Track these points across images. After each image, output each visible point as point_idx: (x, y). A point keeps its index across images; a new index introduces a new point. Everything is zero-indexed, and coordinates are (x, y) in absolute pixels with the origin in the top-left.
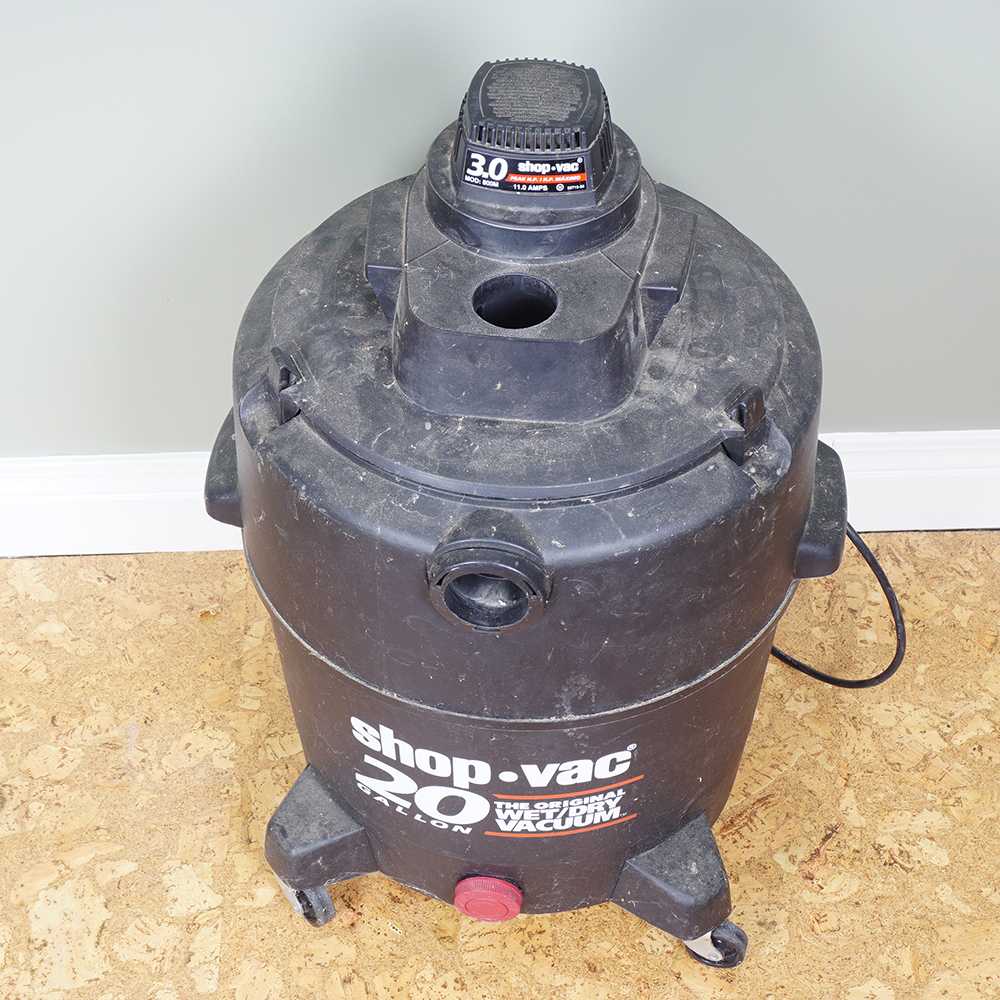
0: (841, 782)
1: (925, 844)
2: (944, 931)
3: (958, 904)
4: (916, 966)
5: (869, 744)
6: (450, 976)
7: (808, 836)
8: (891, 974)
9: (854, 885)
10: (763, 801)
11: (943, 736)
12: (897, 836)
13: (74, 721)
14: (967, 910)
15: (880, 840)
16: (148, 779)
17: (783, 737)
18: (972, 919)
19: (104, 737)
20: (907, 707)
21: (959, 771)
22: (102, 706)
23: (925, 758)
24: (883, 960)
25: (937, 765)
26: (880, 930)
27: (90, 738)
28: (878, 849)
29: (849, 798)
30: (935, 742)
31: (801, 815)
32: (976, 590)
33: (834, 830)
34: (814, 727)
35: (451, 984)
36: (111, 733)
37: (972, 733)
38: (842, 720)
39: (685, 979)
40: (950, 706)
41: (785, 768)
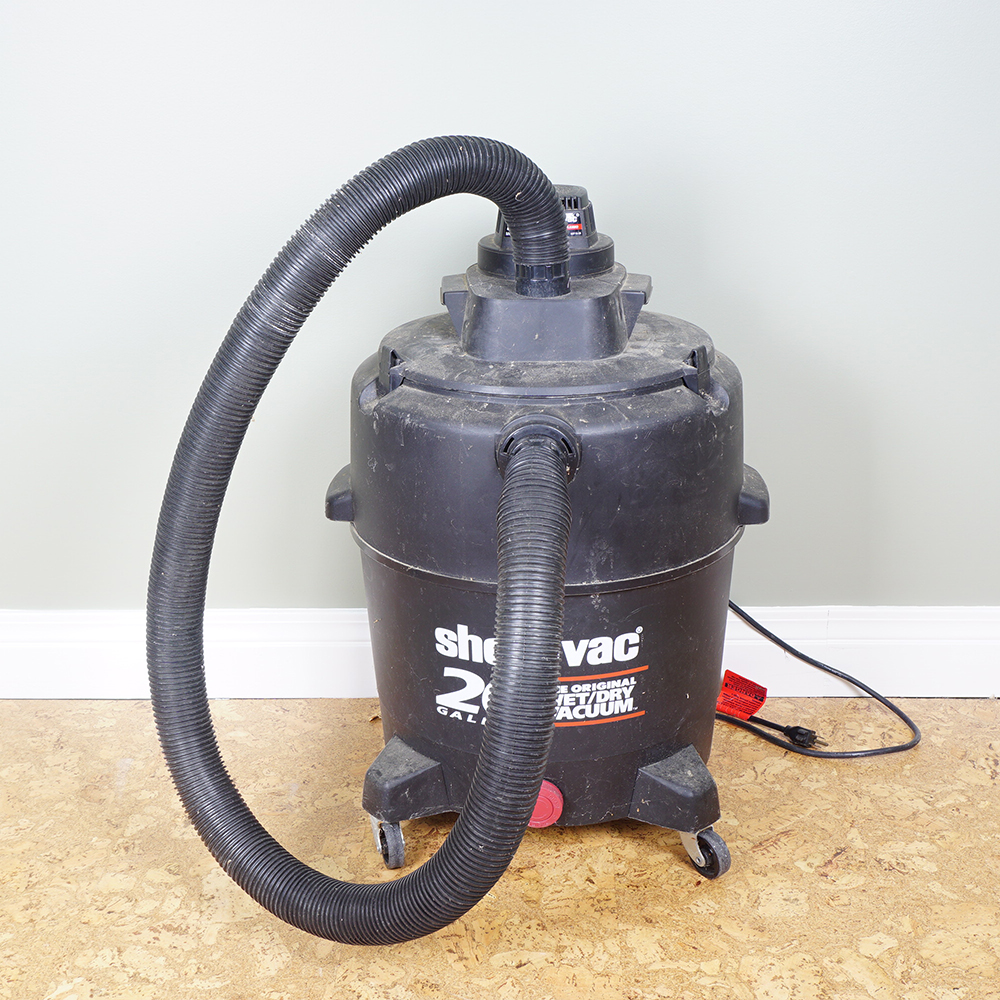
0: (847, 825)
1: (916, 859)
2: (936, 908)
3: (945, 893)
4: (915, 927)
5: (869, 804)
6: (534, 923)
7: (823, 852)
8: (894, 930)
9: (861, 881)
10: (786, 833)
11: (928, 802)
12: (894, 856)
13: (250, 781)
14: (956, 897)
15: (880, 856)
16: (303, 812)
17: (800, 800)
18: (958, 902)
19: (272, 789)
20: (897, 787)
21: (941, 821)
22: (272, 774)
23: (914, 814)
24: (888, 923)
25: (923, 818)
26: (883, 906)
27: (260, 789)
28: (879, 861)
29: (854, 833)
30: (922, 806)
31: (816, 841)
32: (948, 728)
33: (843, 850)
34: (824, 795)
35: (534, 927)
36: (277, 787)
37: (951, 802)
38: (846, 792)
39: (724, 929)
40: (932, 787)
41: (802, 816)
